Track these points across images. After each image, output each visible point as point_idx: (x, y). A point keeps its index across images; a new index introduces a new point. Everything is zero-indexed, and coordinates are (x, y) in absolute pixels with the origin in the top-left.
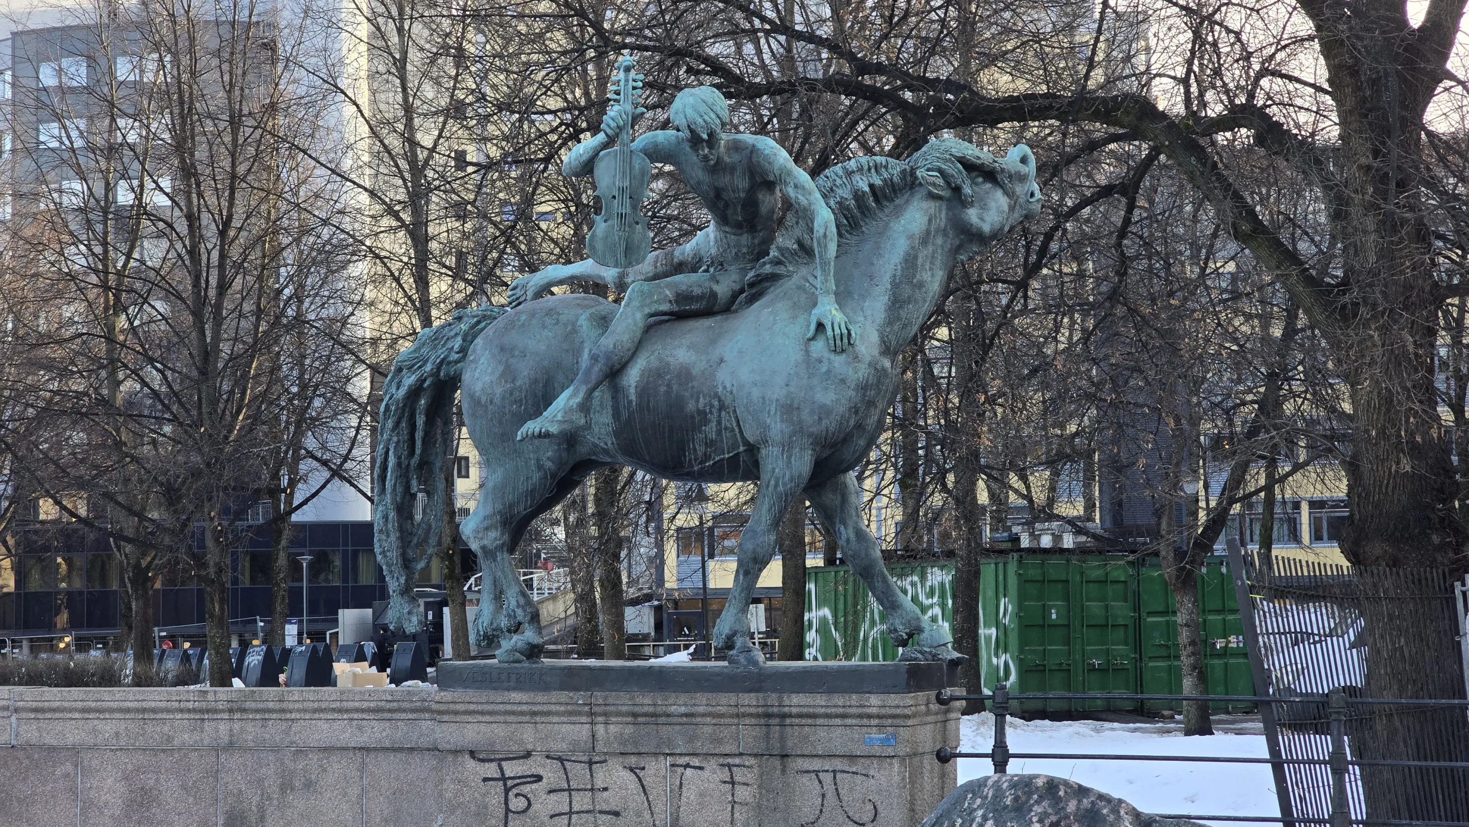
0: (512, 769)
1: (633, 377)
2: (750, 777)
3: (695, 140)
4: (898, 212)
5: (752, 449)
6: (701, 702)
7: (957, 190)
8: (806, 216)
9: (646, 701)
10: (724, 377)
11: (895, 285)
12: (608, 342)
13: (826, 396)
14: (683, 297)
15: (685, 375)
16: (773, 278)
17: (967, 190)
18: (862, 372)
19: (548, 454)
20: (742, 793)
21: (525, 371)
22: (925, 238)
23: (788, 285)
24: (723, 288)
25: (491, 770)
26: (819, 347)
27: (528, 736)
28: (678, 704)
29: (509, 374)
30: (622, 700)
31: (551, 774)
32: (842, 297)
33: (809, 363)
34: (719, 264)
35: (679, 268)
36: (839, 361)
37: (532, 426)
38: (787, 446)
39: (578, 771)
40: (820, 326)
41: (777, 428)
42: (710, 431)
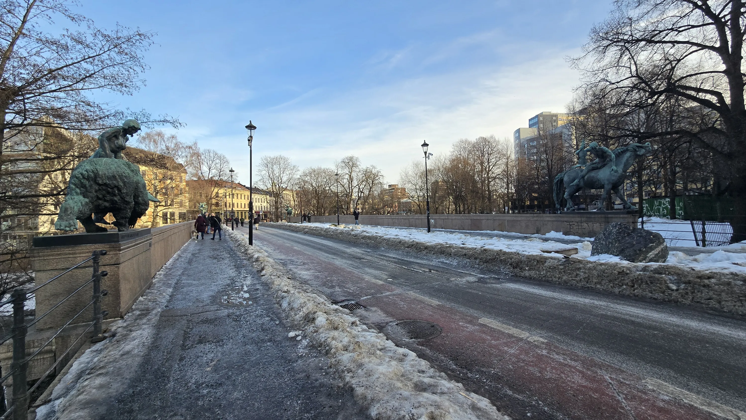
0: (571, 223)
1: (586, 177)
2: (603, 225)
3: (593, 148)
4: (625, 154)
5: (603, 185)
6: (596, 216)
7: (636, 150)
8: (611, 156)
9: (588, 216)
10: (599, 177)
11: (625, 163)
12: (582, 174)
13: (613, 178)
14: (593, 168)
15: (593, 177)
16: (606, 164)
17: (637, 150)
18: (619, 175)
19: (575, 187)
20: (602, 227)
21: (571, 178)
22: (630, 157)
23: (608, 165)
24: (599, 166)
25: (568, 223)
26: (612, 172)
27: (573, 220)
28: (593, 216)
29: (569, 178)
30: (585, 216)
31: (576, 224)
32: (616, 166)
33: (611, 174)
34: (599, 163)
35: (594, 164)
36: (615, 174)
37: (572, 184)
38: (608, 184)
39: (580, 224)
40: (613, 170)
41: (606, 182)
42: (597, 183)
